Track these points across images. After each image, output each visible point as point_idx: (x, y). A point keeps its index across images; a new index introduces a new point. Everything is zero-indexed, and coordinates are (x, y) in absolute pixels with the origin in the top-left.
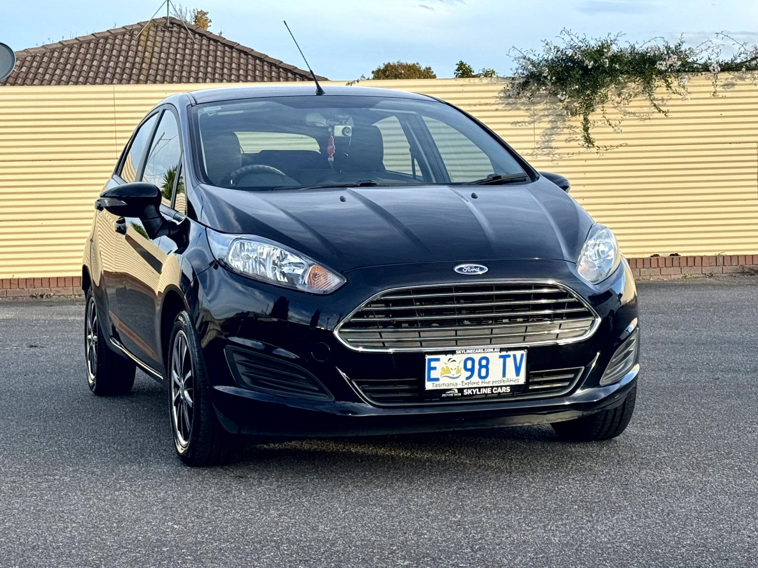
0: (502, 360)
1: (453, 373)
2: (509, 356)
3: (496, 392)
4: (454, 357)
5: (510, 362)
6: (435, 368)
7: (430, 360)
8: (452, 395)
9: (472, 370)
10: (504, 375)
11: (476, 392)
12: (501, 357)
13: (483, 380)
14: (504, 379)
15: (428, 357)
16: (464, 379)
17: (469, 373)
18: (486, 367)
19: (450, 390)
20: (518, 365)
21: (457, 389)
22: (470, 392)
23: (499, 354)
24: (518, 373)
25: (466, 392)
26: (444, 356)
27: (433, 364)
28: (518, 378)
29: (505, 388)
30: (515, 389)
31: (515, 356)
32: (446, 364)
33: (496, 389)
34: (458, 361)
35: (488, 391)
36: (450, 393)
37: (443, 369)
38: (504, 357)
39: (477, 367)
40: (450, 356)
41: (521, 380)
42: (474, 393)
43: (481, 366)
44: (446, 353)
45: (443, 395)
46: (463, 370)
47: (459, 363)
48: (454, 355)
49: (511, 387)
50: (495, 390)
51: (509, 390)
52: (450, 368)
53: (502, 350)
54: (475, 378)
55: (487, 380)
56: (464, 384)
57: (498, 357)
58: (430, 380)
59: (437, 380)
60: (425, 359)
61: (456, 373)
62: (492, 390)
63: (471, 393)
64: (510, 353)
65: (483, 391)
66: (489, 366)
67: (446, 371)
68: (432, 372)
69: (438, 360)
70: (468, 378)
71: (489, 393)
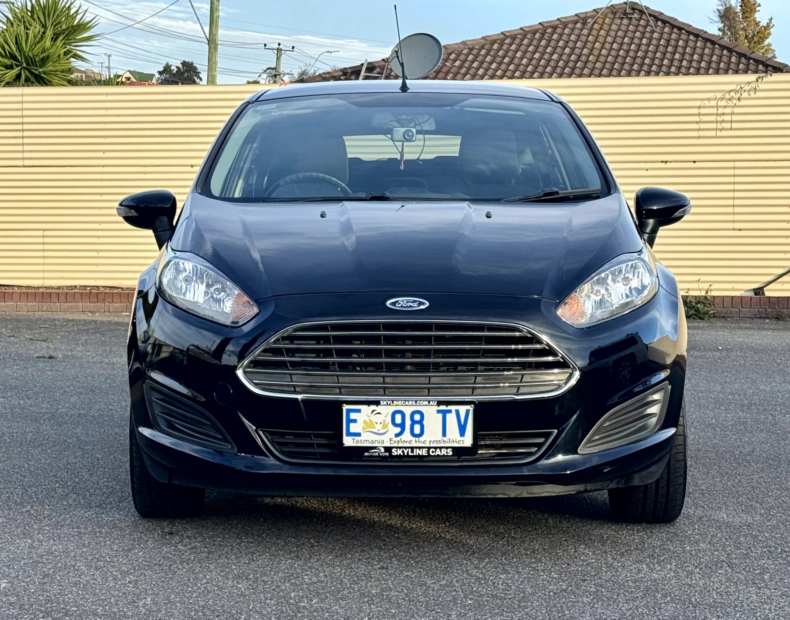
0: (440, 415)
1: (379, 428)
2: (450, 411)
3: (434, 454)
4: (378, 409)
5: (451, 419)
6: (355, 421)
7: (349, 411)
8: (377, 454)
9: (402, 426)
10: (444, 434)
11: (408, 452)
12: (439, 411)
13: (417, 439)
14: (445, 439)
15: (345, 407)
16: (393, 436)
17: (398, 430)
18: (421, 422)
19: (375, 448)
20: (462, 423)
21: (384, 447)
22: (400, 452)
23: (437, 408)
24: (462, 433)
25: (395, 452)
26: (366, 406)
27: (353, 416)
28: (462, 439)
29: (445, 450)
30: (458, 451)
31: (457, 412)
32: (368, 416)
33: (434, 450)
34: (384, 414)
35: (424, 452)
36: (375, 452)
37: (365, 422)
38: (444, 413)
39: (408, 422)
40: (373, 407)
41: (467, 441)
42: (406, 454)
43: (413, 422)
44: (368, 403)
45: (366, 454)
46: (390, 425)
47: (386, 417)
48: (379, 406)
49: (454, 449)
50: (433, 452)
51: (451, 453)
52: (374, 422)
53: (439, 403)
54: (407, 436)
55: (422, 439)
56: (392, 442)
57: (436, 412)
58: (349, 434)
59: (359, 435)
60: (342, 410)
61: (382, 429)
62: (428, 452)
63: (402, 454)
64: (450, 407)
65: (417, 452)
66: (424, 422)
67: (369, 425)
68: (352, 425)
69: (359, 411)
70: (397, 435)
71: (424, 454)
